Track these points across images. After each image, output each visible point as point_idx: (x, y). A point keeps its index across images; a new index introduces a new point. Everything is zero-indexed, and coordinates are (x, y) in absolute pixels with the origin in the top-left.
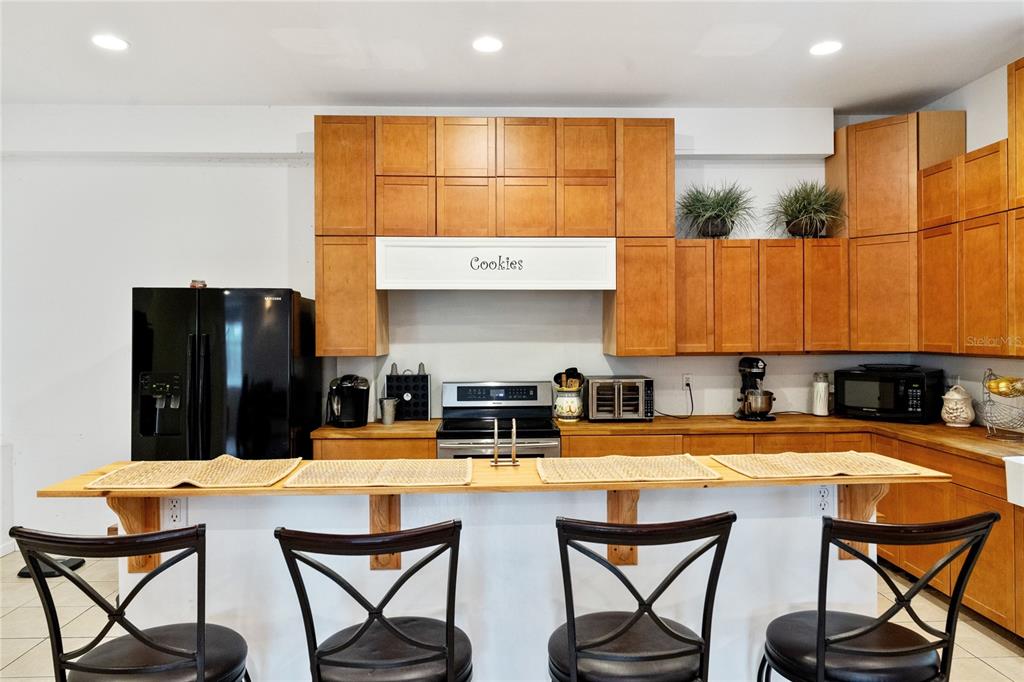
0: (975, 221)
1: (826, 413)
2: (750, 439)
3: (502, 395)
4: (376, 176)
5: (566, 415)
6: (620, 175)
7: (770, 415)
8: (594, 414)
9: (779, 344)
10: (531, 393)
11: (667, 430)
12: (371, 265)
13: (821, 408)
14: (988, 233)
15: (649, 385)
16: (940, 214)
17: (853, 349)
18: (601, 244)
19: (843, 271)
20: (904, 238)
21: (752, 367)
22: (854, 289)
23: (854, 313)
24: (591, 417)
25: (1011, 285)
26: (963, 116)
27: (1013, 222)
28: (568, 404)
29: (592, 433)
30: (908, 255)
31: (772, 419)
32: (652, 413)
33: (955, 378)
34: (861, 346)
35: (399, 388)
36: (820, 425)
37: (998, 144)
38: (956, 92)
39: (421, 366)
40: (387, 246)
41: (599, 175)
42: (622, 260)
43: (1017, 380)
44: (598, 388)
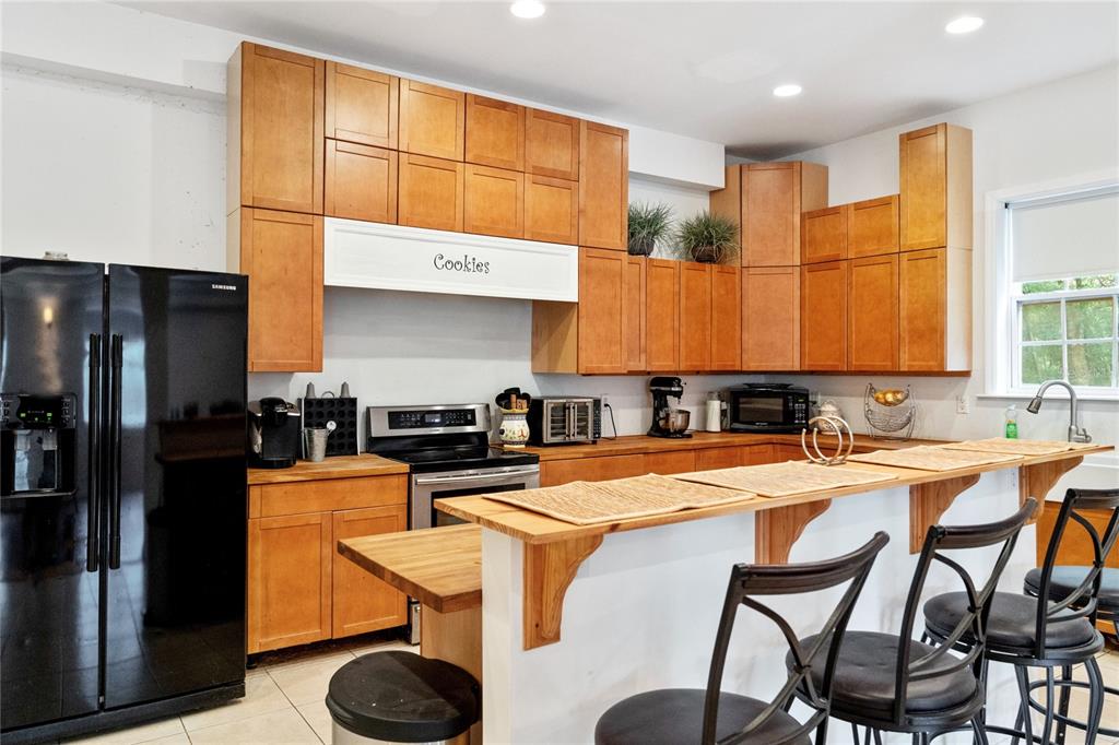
0: (865, 260)
1: (719, 430)
2: (693, 454)
3: (437, 420)
4: (325, 138)
5: (517, 439)
6: (583, 180)
7: (687, 432)
8: (547, 437)
9: (695, 363)
10: (469, 417)
11: (630, 450)
12: (316, 252)
13: (714, 424)
14: (879, 271)
15: (597, 403)
16: (826, 251)
17: (745, 369)
18: (563, 252)
19: (738, 295)
20: (790, 270)
21: (672, 386)
22: (745, 313)
23: (745, 336)
24: (545, 441)
25: (903, 313)
26: (825, 171)
27: (905, 264)
28: (516, 428)
29: (564, 456)
30: (791, 286)
31: (689, 436)
32: (599, 434)
33: (816, 394)
34: (753, 366)
35: (320, 415)
36: (715, 440)
37: (890, 197)
38: (817, 150)
39: (344, 386)
40: (337, 230)
41: (565, 177)
42: (584, 272)
43: (898, 392)
44: (552, 408)
